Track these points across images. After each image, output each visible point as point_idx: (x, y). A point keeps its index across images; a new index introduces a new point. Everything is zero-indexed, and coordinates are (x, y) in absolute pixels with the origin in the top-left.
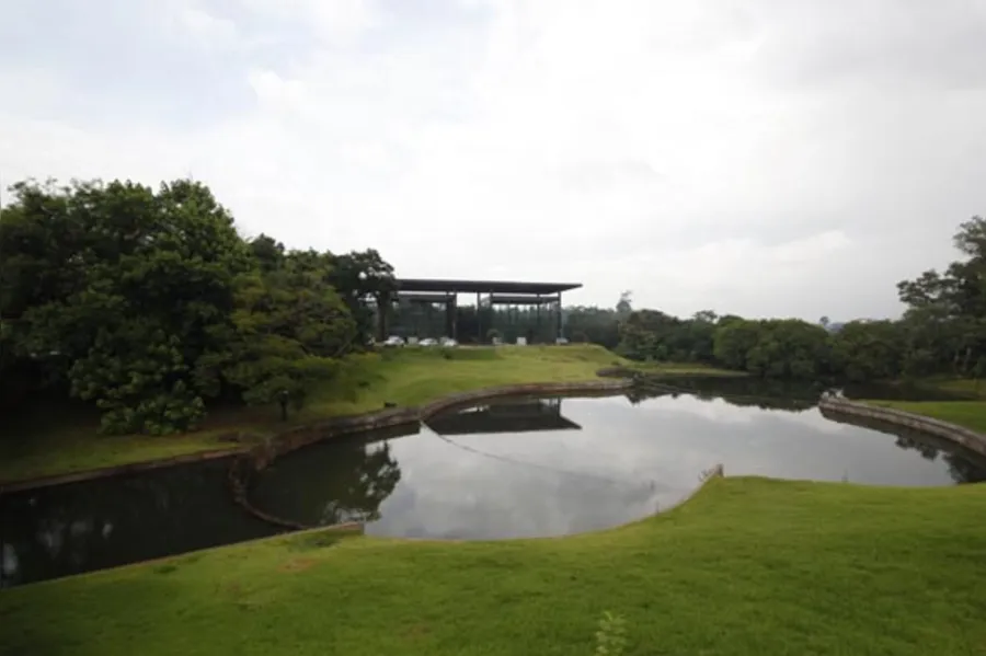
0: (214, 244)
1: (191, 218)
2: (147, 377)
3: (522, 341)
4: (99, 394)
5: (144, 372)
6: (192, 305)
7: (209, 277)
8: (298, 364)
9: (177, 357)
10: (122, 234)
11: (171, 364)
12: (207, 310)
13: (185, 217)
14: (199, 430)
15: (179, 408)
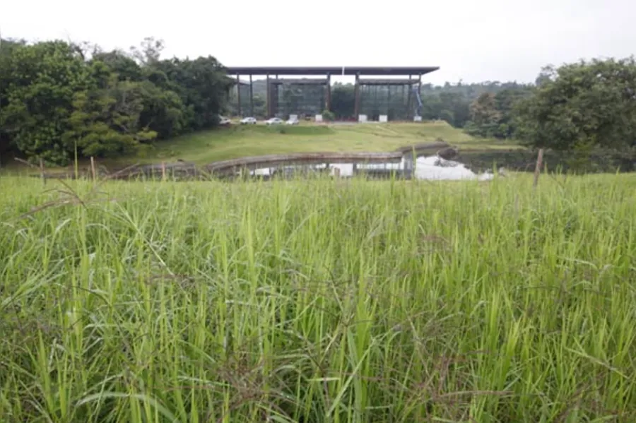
0: (67, 76)
1: (54, 64)
2: (43, 142)
3: (383, 118)
4: (26, 149)
5: (41, 139)
6: (57, 109)
7: (61, 95)
8: (104, 137)
9: (54, 133)
10: (24, 75)
11: (52, 136)
12: (63, 111)
13: (51, 64)
14: (65, 166)
15: (56, 156)
